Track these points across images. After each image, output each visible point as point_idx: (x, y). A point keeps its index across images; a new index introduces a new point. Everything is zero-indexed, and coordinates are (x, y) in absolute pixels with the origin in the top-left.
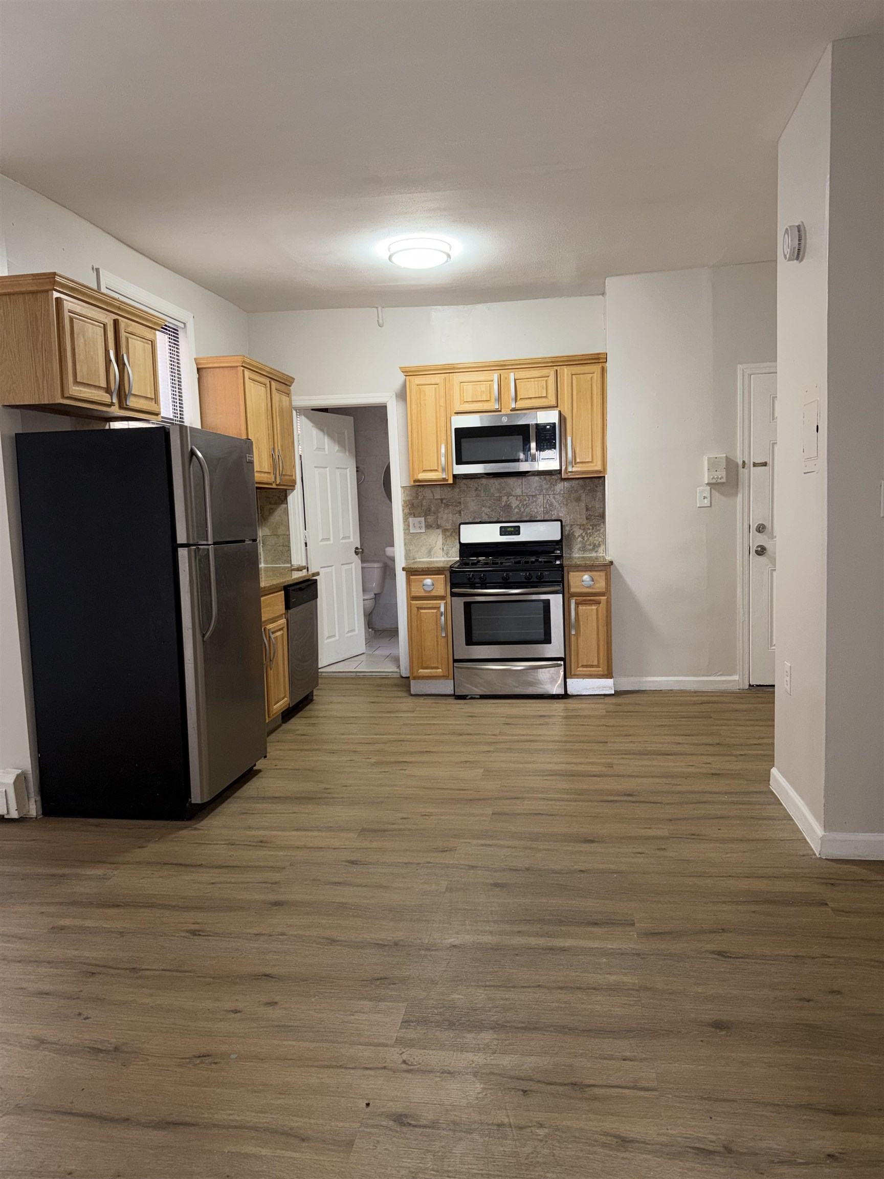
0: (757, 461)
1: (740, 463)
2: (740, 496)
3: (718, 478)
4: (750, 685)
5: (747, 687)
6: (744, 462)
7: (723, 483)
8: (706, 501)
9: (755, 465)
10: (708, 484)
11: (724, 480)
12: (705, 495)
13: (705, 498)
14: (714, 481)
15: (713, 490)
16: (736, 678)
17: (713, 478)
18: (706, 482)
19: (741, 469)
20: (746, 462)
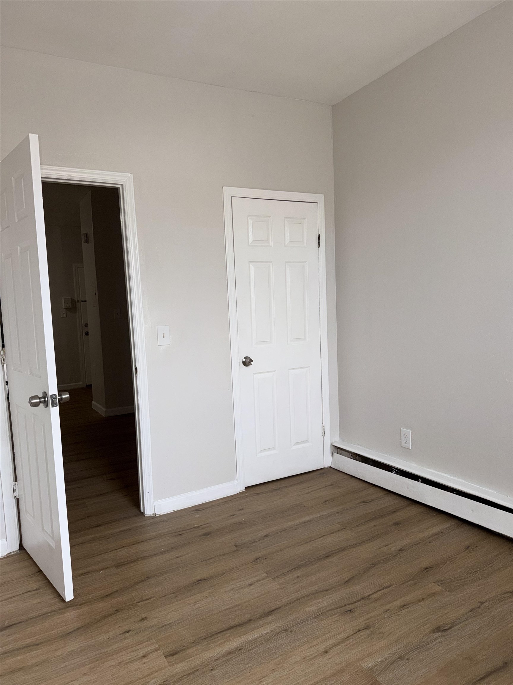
0: (83, 300)
1: (77, 300)
2: (77, 313)
3: (68, 306)
4: (86, 385)
5: (85, 386)
6: (78, 300)
7: (70, 308)
8: (64, 315)
9: (82, 301)
10: (65, 308)
11: (71, 307)
12: (64, 312)
13: (64, 314)
14: (67, 307)
15: (67, 311)
16: (81, 383)
17: (67, 306)
18: (64, 307)
19: (77, 303)
20: (79, 300)
